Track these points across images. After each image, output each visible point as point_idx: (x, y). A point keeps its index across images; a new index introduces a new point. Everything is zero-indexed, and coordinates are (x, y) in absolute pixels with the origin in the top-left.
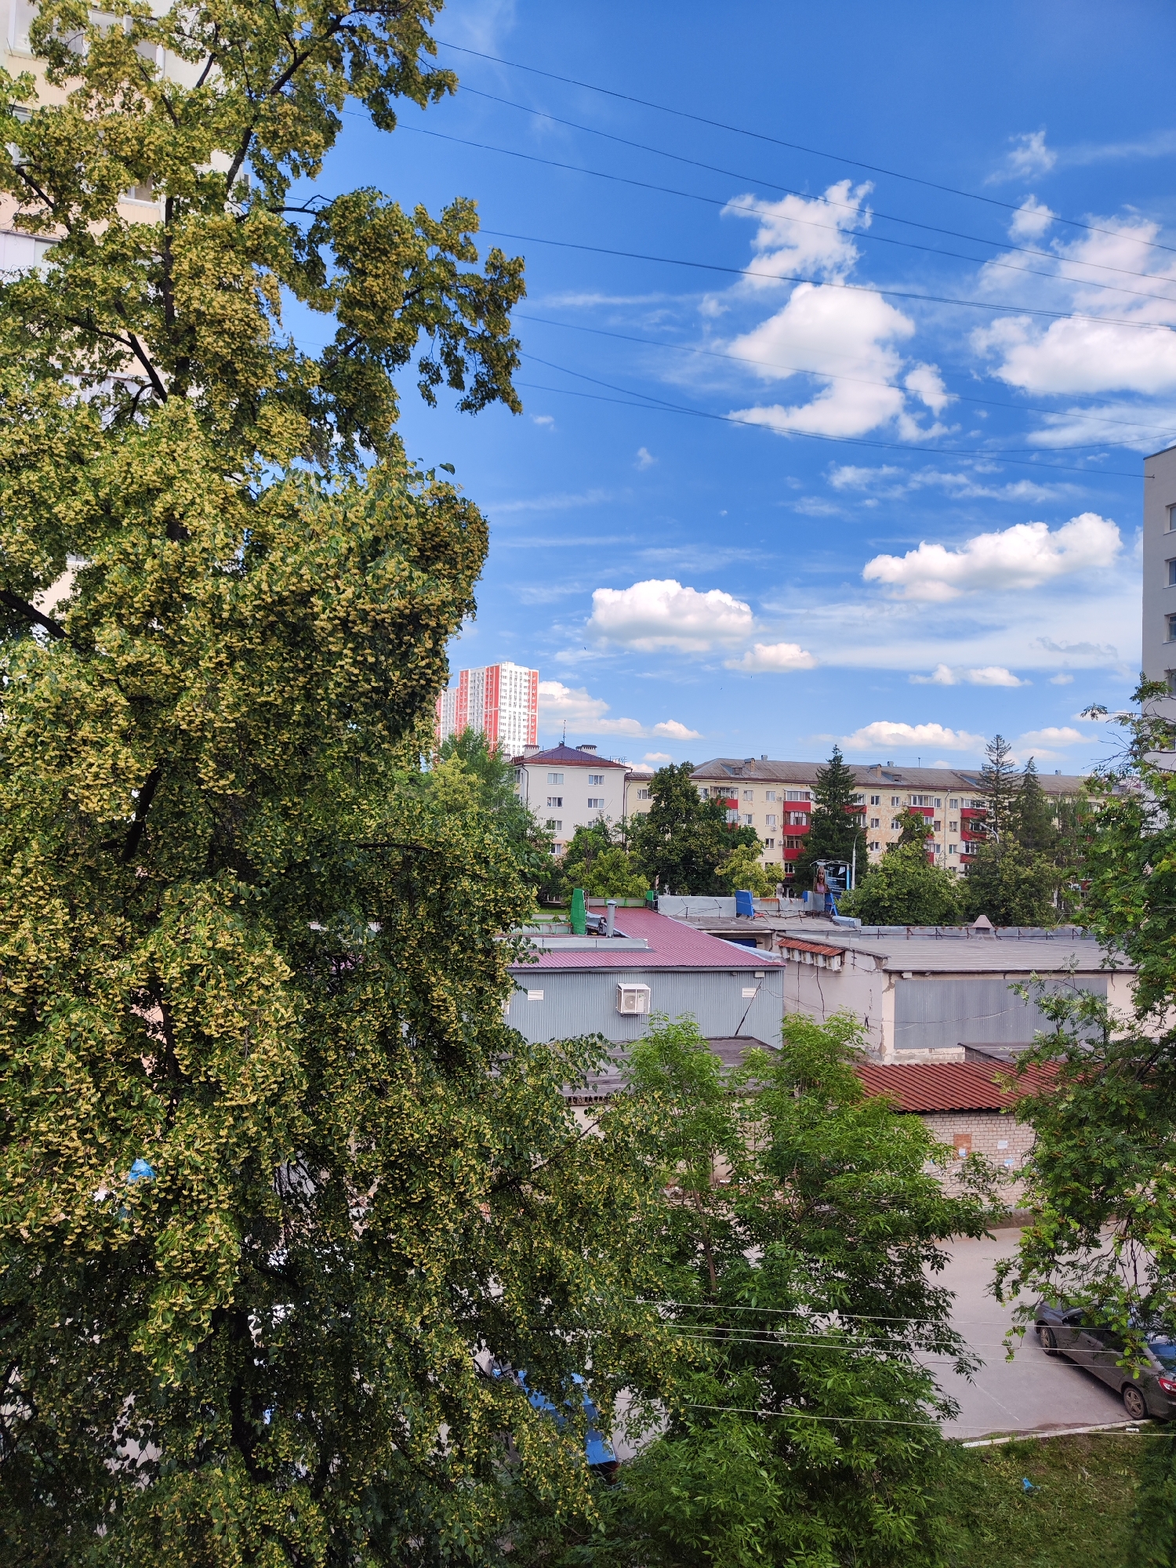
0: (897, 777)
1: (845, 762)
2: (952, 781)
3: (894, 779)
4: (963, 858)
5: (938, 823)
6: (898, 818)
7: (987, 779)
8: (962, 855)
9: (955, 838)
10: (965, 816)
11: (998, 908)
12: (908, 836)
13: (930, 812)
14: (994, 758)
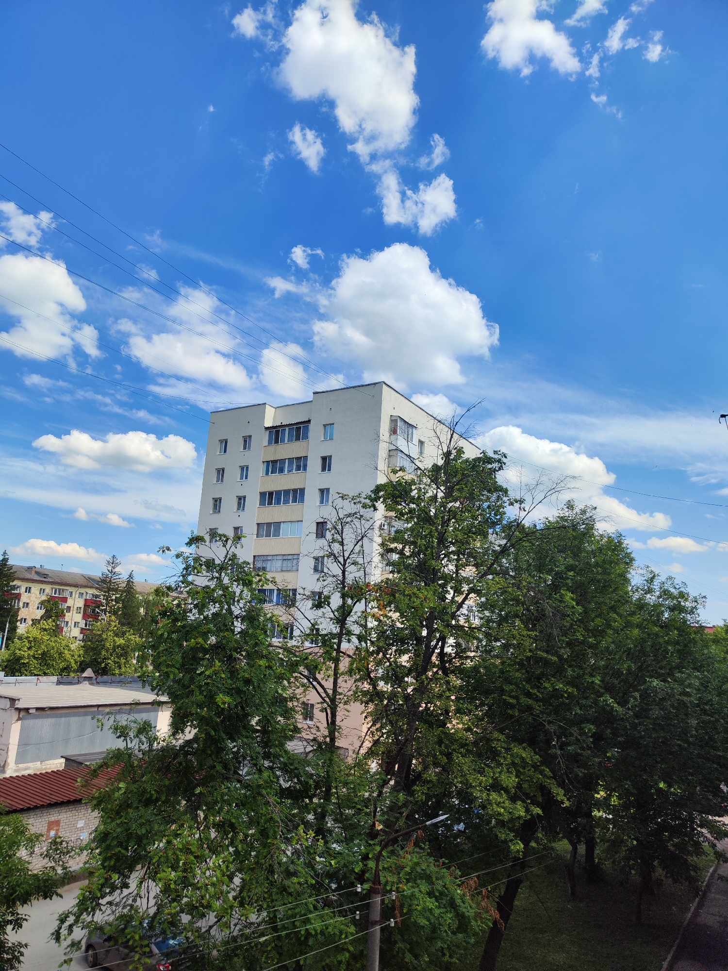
0: (45, 576)
1: (10, 562)
2: (82, 581)
3: (42, 577)
4: (82, 631)
5: (69, 608)
6: (42, 603)
7: (104, 581)
8: (82, 629)
9: (78, 617)
10: (87, 604)
11: (100, 663)
12: (47, 616)
13: (65, 600)
14: (110, 569)
